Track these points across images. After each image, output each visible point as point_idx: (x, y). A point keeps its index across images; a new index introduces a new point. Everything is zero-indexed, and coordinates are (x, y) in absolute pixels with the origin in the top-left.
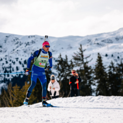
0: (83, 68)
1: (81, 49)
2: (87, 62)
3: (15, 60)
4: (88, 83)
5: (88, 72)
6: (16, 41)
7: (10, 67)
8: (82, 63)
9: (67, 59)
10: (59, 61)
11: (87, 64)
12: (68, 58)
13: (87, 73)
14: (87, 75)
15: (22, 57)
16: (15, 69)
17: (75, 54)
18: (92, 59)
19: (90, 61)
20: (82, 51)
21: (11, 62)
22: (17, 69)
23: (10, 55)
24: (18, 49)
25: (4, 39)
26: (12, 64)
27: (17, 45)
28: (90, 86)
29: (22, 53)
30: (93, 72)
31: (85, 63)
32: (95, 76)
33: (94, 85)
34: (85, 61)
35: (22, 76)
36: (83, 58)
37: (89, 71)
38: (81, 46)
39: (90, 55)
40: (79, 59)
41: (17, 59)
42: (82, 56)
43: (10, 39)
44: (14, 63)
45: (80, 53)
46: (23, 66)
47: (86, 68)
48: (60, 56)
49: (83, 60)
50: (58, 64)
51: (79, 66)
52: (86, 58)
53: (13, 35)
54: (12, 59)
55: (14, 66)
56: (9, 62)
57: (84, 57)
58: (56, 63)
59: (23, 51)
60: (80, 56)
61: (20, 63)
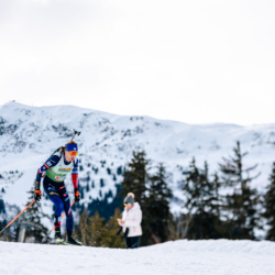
0: (240, 192)
1: (237, 151)
2: (249, 180)
3: (98, 165)
4: (247, 223)
5: (250, 201)
6: (104, 126)
7: (88, 179)
8: (239, 181)
9: (207, 169)
10: (189, 172)
11: (248, 184)
12: (209, 167)
13: (246, 203)
14: (246, 207)
15: (115, 161)
16: (97, 183)
17: (224, 159)
18: (260, 174)
19: (256, 177)
20: (239, 156)
21: (90, 169)
22: (102, 183)
23: (90, 154)
24: (106, 142)
25: (80, 120)
26: (93, 172)
27: (104, 134)
28: (251, 229)
29: (113, 150)
30: (261, 202)
31: (245, 182)
32: (264, 211)
33: (261, 228)
34: (244, 176)
35: (110, 200)
36: (241, 171)
37: (252, 198)
38: (238, 144)
39: (256, 166)
40: (233, 172)
41: (103, 163)
42: (240, 166)
43: (92, 121)
44: (96, 171)
45: (236, 158)
46: (115, 179)
47: (247, 192)
48: (194, 162)
49: (239, 174)
50: (188, 179)
51: (231, 185)
52: (248, 170)
53: (99, 113)
54: (93, 162)
55: (96, 178)
56: (86, 169)
57: (243, 168)
58: (184, 177)
59: (116, 148)
60: (236, 165)
61: (109, 171)
